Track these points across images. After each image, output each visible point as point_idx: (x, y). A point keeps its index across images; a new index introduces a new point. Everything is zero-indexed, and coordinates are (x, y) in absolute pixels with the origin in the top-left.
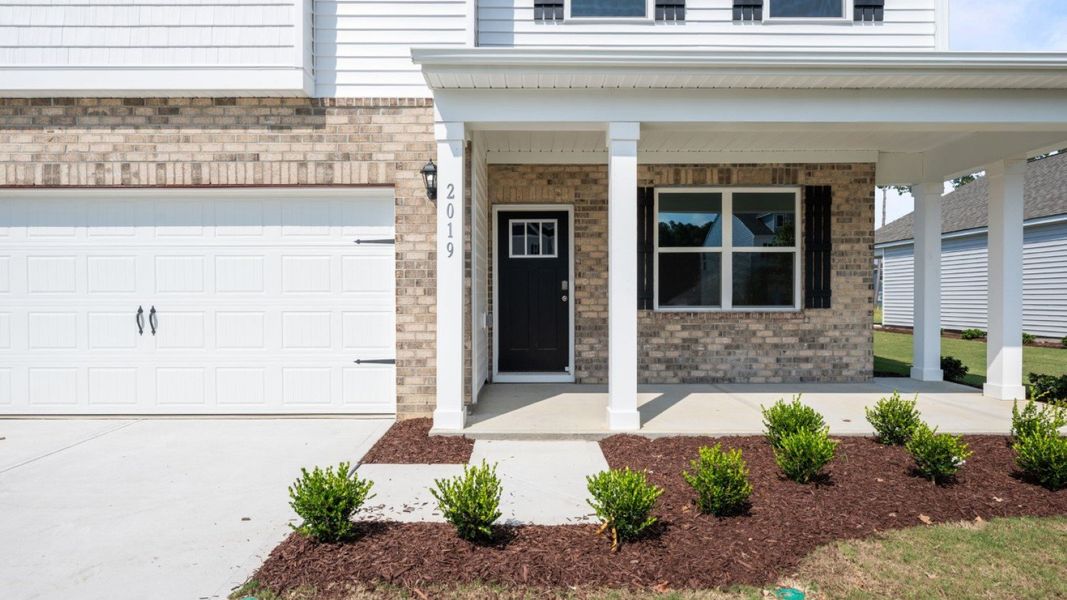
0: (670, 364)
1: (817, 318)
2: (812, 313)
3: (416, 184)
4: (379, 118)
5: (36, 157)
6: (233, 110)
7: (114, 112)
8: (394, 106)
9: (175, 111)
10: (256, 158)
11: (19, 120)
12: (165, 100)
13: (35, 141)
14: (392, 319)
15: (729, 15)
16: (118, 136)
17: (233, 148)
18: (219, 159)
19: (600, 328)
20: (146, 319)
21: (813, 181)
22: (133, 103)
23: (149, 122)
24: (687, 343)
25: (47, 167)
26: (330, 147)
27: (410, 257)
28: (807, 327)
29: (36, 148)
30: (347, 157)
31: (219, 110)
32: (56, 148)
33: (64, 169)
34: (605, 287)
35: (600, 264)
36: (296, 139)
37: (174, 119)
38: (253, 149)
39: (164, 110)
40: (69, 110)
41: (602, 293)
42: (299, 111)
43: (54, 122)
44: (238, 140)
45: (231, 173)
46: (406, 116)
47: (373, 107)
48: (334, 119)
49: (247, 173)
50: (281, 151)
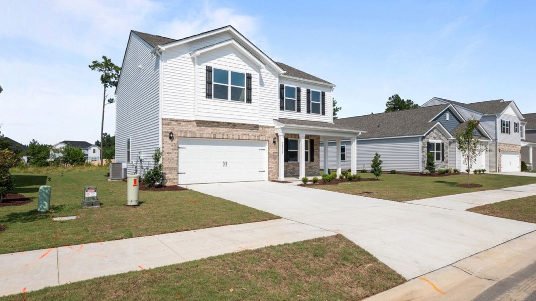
0: (290, 172)
1: (312, 164)
2: (311, 163)
3: (272, 141)
4: (267, 129)
5: (212, 133)
6: (245, 126)
7: (226, 125)
8: (269, 127)
9: (236, 126)
10: (248, 135)
11: (209, 125)
12: (234, 123)
13: (212, 129)
14: (268, 163)
15: (306, 112)
16: (226, 130)
17: (245, 133)
18: (243, 135)
20: (225, 164)
21: (312, 138)
22: (229, 124)
23: (232, 127)
24: (294, 168)
25: (214, 135)
26: (259, 134)
27: (271, 153)
28: (311, 165)
29: (212, 131)
30: (262, 135)
31: (242, 126)
32: (216, 131)
33: (217, 135)
36: (254, 132)
37: (236, 127)
38: (248, 133)
39: (234, 125)
42: (255, 127)
43: (215, 126)
44: (245, 131)
45: (245, 137)
46: (270, 129)
47: (266, 127)
48: (260, 129)
49: (247, 137)
50: (252, 134)
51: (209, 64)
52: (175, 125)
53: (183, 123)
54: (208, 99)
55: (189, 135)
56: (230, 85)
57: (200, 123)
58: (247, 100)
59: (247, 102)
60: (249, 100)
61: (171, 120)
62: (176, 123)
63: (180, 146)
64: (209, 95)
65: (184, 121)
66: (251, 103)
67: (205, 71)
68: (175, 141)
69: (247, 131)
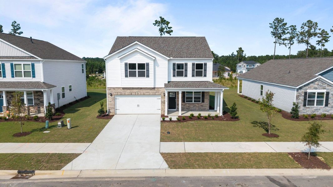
2: (202, 103)
3: (163, 95)
4: (160, 89)
14: (161, 106)
15: (191, 77)
16: (137, 91)
17: (147, 91)
19: (178, 105)
20: (138, 106)
22: (138, 88)
23: (140, 90)
25: (131, 93)
26: (155, 91)
29: (130, 91)
30: (157, 92)
31: (145, 89)
32: (132, 91)
34: (179, 100)
35: (178, 98)
39: (141, 88)
40: (133, 88)
41: (178, 101)
42: (153, 89)
43: (131, 89)
45: (147, 94)
46: (162, 89)
48: (156, 89)
49: (148, 93)
50: (151, 92)
51: (126, 62)
52: (113, 90)
53: (116, 89)
54: (126, 78)
55: (119, 94)
56: (137, 70)
57: (124, 88)
58: (146, 76)
59: (147, 77)
60: (148, 76)
61: (111, 88)
62: (113, 89)
63: (117, 98)
64: (126, 76)
65: (116, 88)
66: (149, 77)
67: (124, 65)
68: (113, 97)
69: (149, 91)
